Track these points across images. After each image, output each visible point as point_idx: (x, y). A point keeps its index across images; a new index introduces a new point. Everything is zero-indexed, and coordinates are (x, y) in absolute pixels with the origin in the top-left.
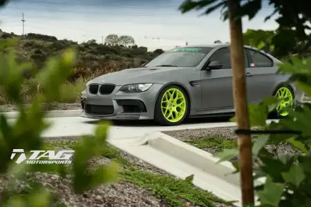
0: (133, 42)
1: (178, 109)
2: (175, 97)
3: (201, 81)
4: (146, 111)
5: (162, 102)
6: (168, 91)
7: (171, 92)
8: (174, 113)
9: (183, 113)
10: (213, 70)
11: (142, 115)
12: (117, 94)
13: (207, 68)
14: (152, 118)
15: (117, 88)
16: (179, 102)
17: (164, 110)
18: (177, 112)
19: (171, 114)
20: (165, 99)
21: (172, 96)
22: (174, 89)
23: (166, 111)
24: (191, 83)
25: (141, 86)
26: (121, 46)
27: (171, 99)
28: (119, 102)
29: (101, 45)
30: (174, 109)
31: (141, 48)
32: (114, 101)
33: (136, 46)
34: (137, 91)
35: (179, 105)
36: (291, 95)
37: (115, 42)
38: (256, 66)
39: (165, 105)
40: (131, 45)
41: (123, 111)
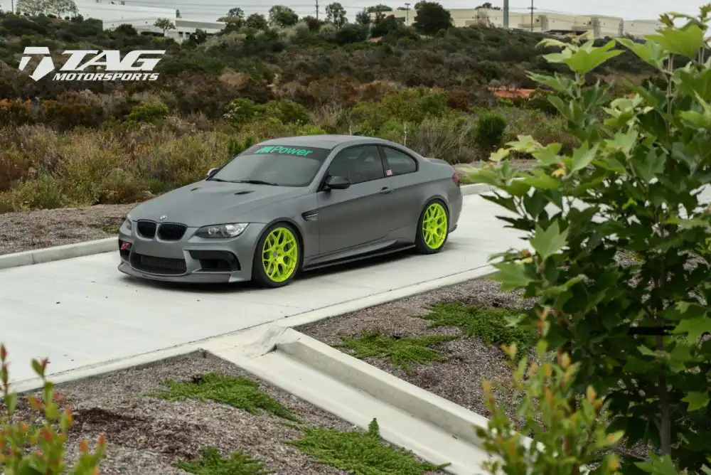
0: (74, 8)
1: (286, 260)
2: (281, 241)
3: (318, 210)
4: (239, 269)
5: (264, 252)
6: (271, 233)
7: (276, 234)
8: (280, 267)
9: (293, 265)
10: (333, 191)
11: (234, 276)
12: (191, 241)
13: (325, 187)
14: (249, 278)
15: (189, 232)
16: (287, 248)
17: (267, 263)
18: (285, 265)
19: (276, 269)
20: (267, 247)
21: (277, 239)
22: (281, 230)
23: (270, 265)
24: (304, 215)
25: (229, 227)
26: (51, 16)
27: (276, 244)
28: (194, 254)
29: (10, 14)
30: (280, 260)
31: (91, 21)
32: (185, 252)
33: (80, 18)
34: (223, 235)
35: (288, 253)
36: (444, 214)
37: (38, 10)
38: (395, 174)
39: (266, 256)
40: (70, 15)
41: (200, 268)
